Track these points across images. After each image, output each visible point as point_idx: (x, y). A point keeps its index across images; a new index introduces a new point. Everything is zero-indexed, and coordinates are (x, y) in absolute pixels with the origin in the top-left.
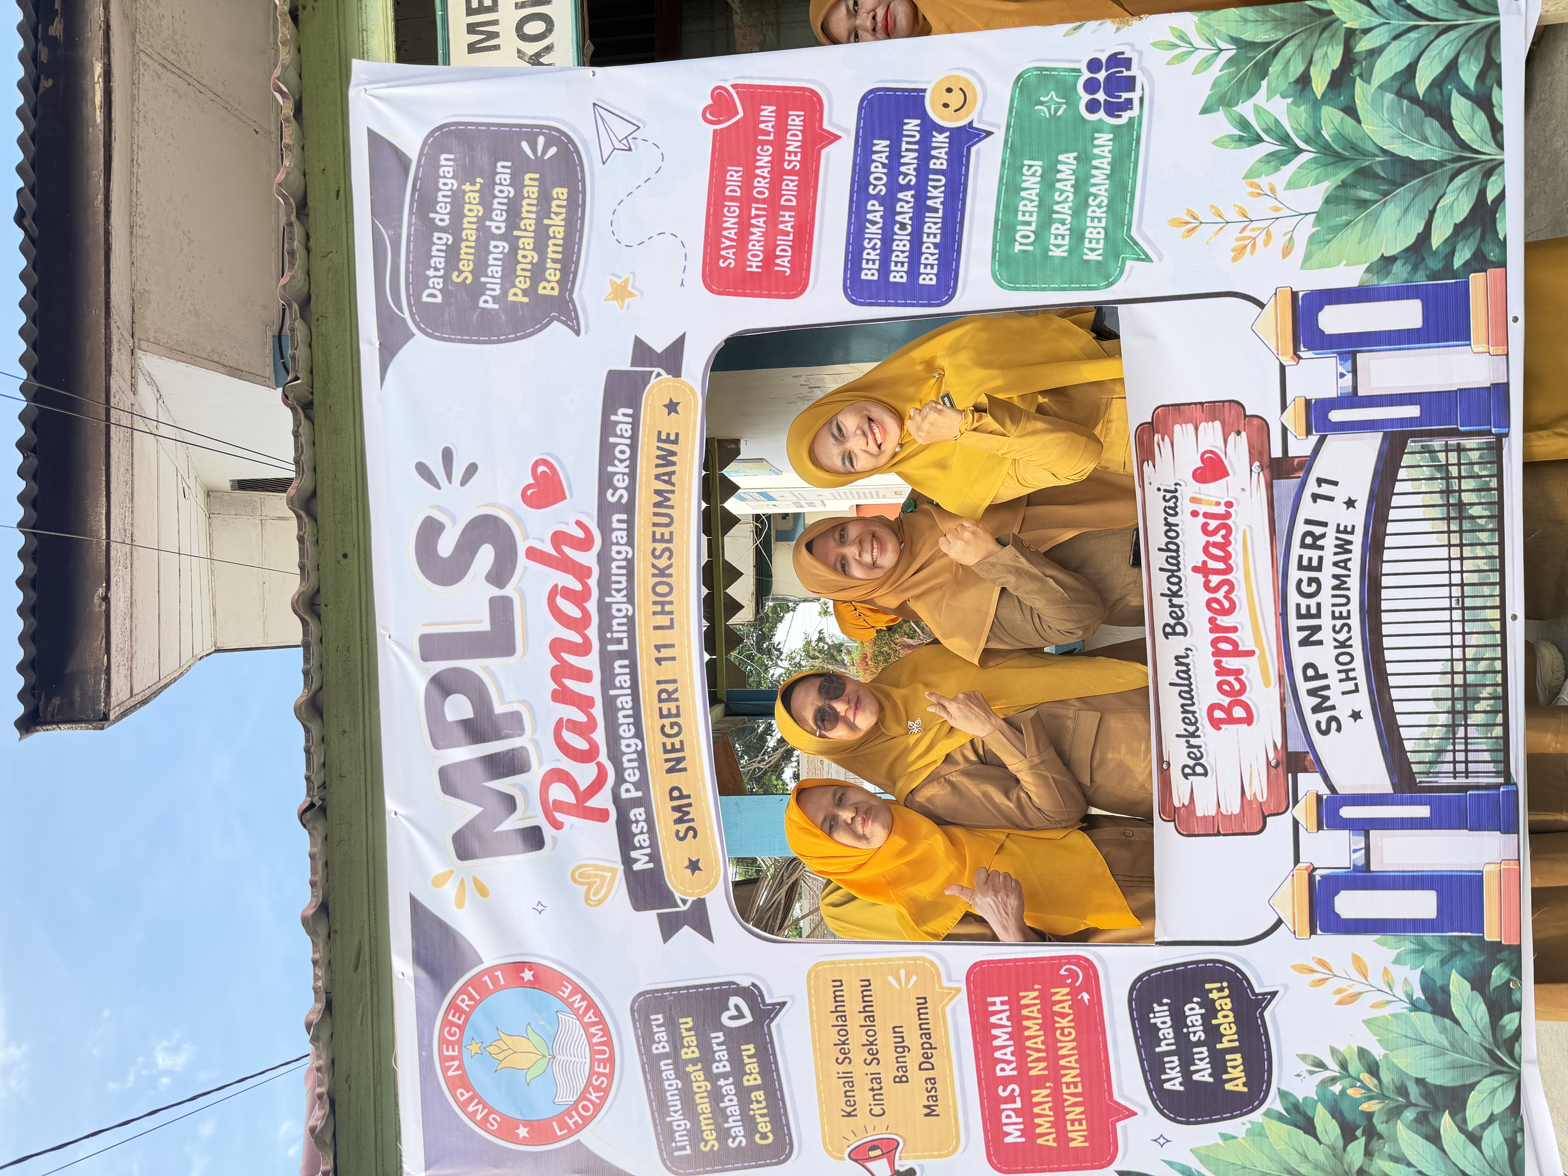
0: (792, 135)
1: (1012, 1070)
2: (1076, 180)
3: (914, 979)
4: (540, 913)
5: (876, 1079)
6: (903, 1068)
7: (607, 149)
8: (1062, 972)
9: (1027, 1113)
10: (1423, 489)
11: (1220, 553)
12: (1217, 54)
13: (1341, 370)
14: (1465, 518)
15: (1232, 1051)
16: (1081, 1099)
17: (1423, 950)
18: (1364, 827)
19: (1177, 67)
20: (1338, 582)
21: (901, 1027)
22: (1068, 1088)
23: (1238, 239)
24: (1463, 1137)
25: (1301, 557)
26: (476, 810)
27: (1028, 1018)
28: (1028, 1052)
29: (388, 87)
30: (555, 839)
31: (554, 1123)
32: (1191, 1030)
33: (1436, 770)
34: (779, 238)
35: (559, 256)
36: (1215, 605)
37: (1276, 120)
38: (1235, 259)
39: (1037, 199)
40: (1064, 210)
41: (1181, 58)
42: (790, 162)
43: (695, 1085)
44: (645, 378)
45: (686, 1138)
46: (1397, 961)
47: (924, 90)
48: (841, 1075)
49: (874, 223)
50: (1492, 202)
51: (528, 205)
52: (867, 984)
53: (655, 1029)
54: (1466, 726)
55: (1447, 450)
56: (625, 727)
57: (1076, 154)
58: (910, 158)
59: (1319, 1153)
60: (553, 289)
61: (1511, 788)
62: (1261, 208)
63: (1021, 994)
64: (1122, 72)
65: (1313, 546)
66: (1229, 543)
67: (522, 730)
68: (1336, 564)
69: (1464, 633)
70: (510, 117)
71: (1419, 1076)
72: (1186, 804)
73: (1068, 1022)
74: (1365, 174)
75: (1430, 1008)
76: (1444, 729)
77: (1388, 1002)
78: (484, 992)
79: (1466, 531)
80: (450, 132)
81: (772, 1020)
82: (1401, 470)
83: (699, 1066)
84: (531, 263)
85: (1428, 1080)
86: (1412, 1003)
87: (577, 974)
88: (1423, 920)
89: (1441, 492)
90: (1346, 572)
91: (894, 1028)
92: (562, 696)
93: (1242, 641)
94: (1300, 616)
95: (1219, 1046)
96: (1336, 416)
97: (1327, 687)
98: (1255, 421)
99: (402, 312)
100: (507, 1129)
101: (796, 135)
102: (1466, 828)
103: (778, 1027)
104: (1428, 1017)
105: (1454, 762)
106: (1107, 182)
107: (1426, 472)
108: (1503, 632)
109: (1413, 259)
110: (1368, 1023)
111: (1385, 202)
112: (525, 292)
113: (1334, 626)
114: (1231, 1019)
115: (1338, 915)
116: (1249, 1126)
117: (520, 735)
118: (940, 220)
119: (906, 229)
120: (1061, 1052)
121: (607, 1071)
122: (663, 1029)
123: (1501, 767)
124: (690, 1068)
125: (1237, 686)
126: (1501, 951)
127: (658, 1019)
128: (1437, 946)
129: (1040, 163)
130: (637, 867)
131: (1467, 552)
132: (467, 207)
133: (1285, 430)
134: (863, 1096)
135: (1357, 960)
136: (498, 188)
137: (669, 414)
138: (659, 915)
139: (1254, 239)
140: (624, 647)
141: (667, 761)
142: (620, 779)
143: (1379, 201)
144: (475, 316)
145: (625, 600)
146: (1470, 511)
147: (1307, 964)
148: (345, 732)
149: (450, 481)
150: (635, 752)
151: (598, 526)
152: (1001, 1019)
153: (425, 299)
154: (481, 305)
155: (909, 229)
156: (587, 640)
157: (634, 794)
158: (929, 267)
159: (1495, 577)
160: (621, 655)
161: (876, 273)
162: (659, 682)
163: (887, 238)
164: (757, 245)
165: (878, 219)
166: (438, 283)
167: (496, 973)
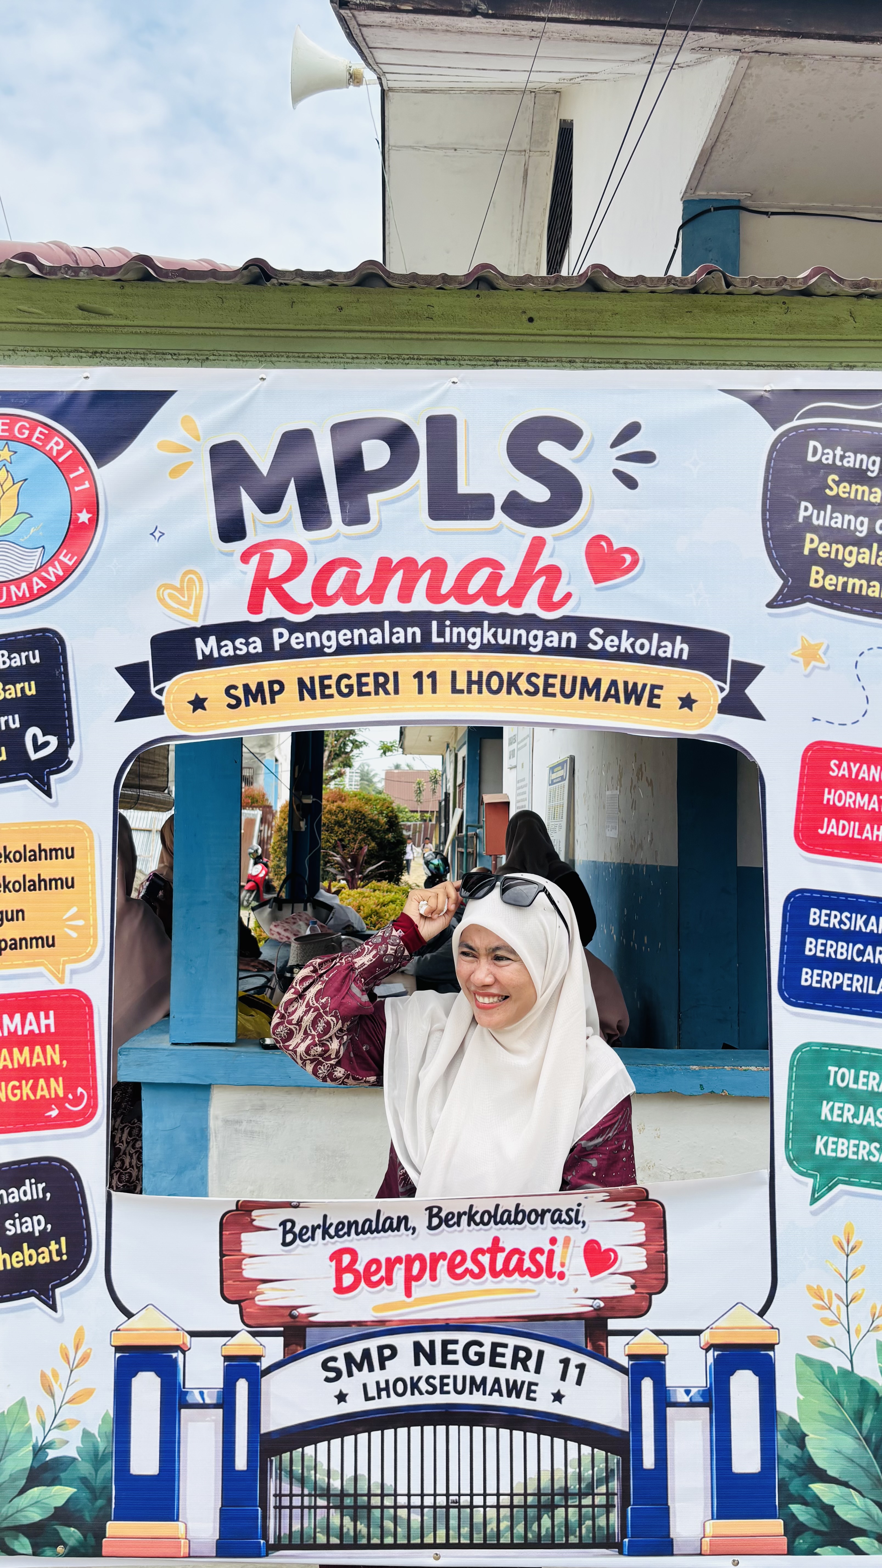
3: (74, 934)
4: (152, 534)
8: (80, 1090)
10: (570, 1470)
11: (512, 1265)
13: (694, 1391)
14: (539, 1511)
17: (97, 1460)
18: (226, 1402)
20: (478, 1382)
21: (23, 919)
23: (829, 1292)
25: (505, 1346)
26: (265, 469)
27: (32, 1052)
30: (230, 554)
32: (17, 1221)
33: (283, 1477)
34: (857, 824)
35: (849, 590)
36: (458, 1259)
38: (809, 1288)
40: (868, 1117)
44: (719, 675)
46: (86, 1434)
49: (866, 923)
50: (852, 1542)
52: (68, 884)
53: (23, 655)
54: (328, 1508)
55: (608, 1494)
56: (349, 636)
60: (817, 581)
61: (263, 1550)
62: (860, 1317)
63: (57, 1046)
65: (515, 1359)
66: (522, 1275)
67: (349, 524)
68: (497, 1381)
69: (422, 1507)
72: (255, 1223)
73: (27, 1095)
75: (36, 1465)
76: (325, 1486)
77: (43, 1424)
78: (66, 467)
79: (526, 1512)
81: (32, 782)
82: (590, 1448)
84: (844, 560)
86: (42, 1448)
87: (85, 572)
88: (128, 1461)
89: (566, 1487)
90: (488, 1391)
91: (22, 911)
92: (385, 568)
93: (421, 1285)
94: (445, 1343)
96: (647, 1385)
97: (371, 1369)
98: (645, 1304)
99: (799, 418)
102: (222, 1506)
103: (25, 788)
104: (28, 1463)
105: (291, 1495)
107: (587, 1473)
108: (422, 1546)
109: (801, 1465)
110: (22, 1403)
111: (860, 1439)
112: (814, 551)
113: (434, 1378)
114: (28, 1263)
115: (135, 1375)
117: (344, 521)
118: (865, 991)
119: (858, 957)
122: (24, 663)
123: (285, 1541)
125: (375, 1278)
126: (95, 1538)
127: (34, 658)
128: (101, 1474)
130: (199, 642)
131: (505, 1512)
133: (635, 1333)
135: (88, 1393)
137: (681, 699)
138: (146, 663)
139: (829, 1308)
140: (435, 639)
141: (312, 679)
142: (293, 628)
143: (861, 1433)
144: (792, 497)
145: (485, 641)
146: (545, 1516)
147: (85, 1341)
148: (341, 309)
149: (619, 458)
150: (323, 646)
151: (564, 617)
152: (31, 1024)
153: (812, 443)
154: (803, 504)
155: (858, 960)
156: (445, 598)
157: (277, 643)
158: (819, 978)
159: (478, 1539)
160: (426, 635)
161: (816, 924)
162: (396, 674)
163: (851, 937)
164: (851, 801)
165: (870, 928)
166: (827, 459)
167: (87, 482)
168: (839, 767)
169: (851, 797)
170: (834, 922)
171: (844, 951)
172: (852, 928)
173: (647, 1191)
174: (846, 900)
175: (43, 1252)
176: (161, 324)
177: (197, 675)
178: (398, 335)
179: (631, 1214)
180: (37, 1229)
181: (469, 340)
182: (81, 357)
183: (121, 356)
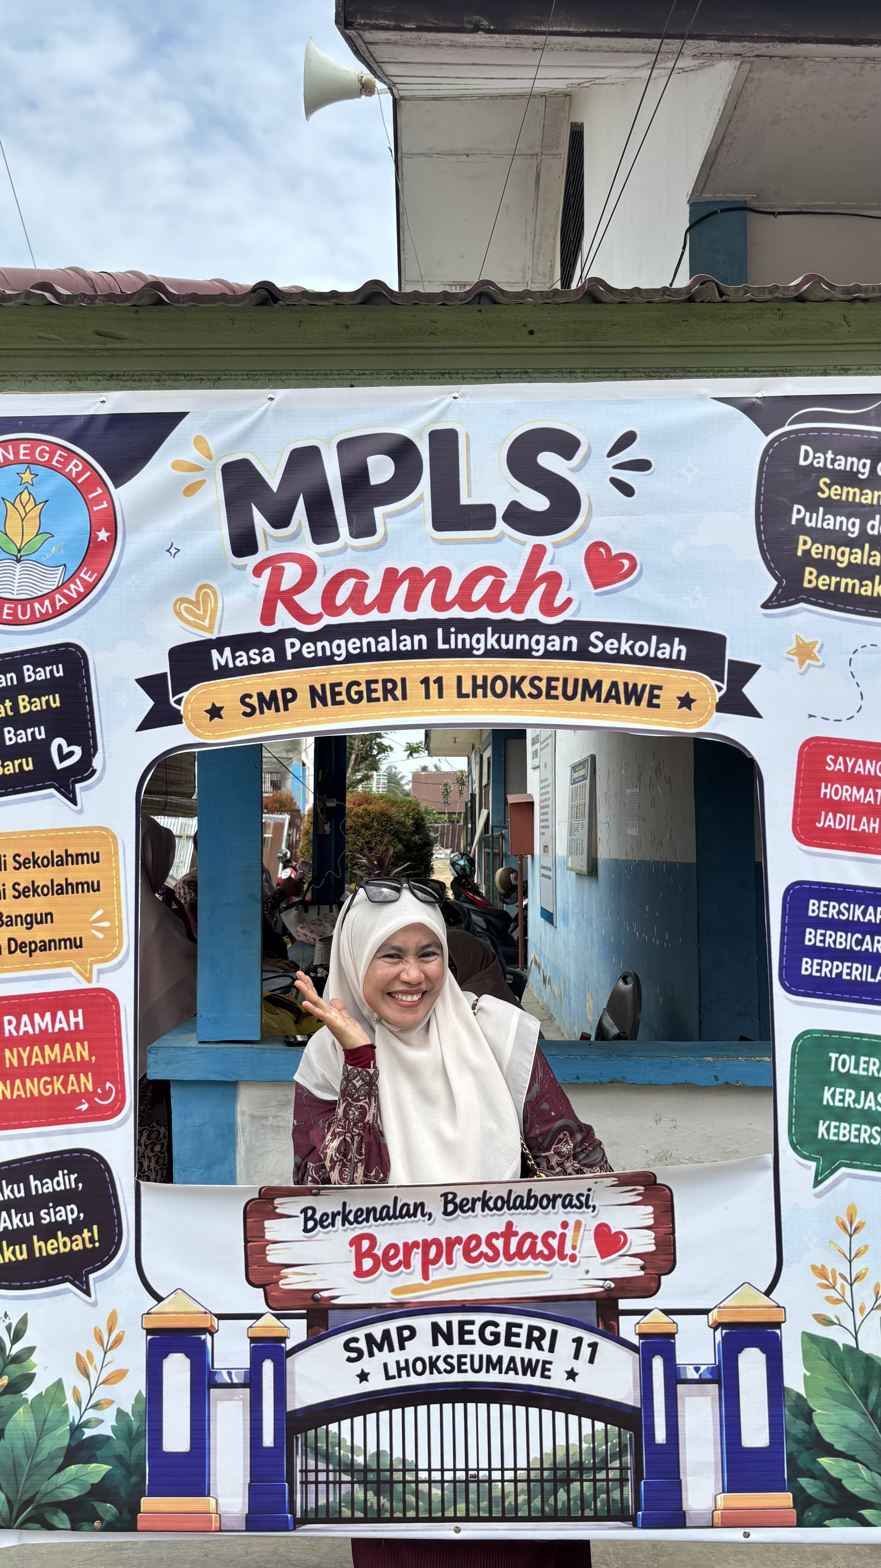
1: (10, 1031)
3: (100, 936)
4: (168, 551)
6: (10, 922)
8: (108, 1084)
10: (584, 1446)
11: (525, 1248)
13: (703, 1368)
14: (555, 1485)
15: (31, 1250)
17: (132, 1438)
18: (253, 1381)
20: (495, 1361)
21: (52, 922)
23: (833, 1272)
25: (520, 1326)
26: (274, 484)
27: (62, 1049)
28: (28, 1049)
30: (243, 568)
32: (52, 1210)
33: (309, 1454)
35: (842, 590)
36: (473, 1243)
38: (814, 1268)
40: (868, 1102)
44: (716, 674)
46: (120, 1413)
49: (864, 913)
50: (861, 1514)
52: (94, 887)
53: (48, 669)
55: (622, 1469)
56: (358, 644)
60: (810, 582)
61: (291, 1524)
62: (864, 1294)
63: (86, 1043)
65: (530, 1339)
66: (535, 1257)
67: (357, 536)
68: (512, 1360)
69: (442, 1482)
71: (6, 1432)
72: (278, 1211)
73: (59, 1090)
75: (73, 1444)
76: (349, 1462)
77: (79, 1404)
78: (85, 488)
79: (542, 1486)
81: (58, 790)
82: (603, 1424)
83: (10, 713)
84: (836, 560)
86: (78, 1427)
87: (105, 588)
88: (161, 1439)
89: (581, 1462)
90: (504, 1369)
91: (51, 914)
92: (391, 579)
93: (438, 1268)
94: (462, 1324)
95: (35, 1237)
96: (658, 1363)
97: (391, 1349)
98: (654, 1284)
99: (790, 424)
102: (251, 1481)
103: (52, 796)
104: (65, 1442)
105: (317, 1471)
107: (601, 1448)
108: (443, 1519)
109: (809, 1439)
110: (59, 1384)
111: (865, 1414)
112: (807, 552)
113: (452, 1357)
114: (62, 1250)
115: (166, 1356)
117: (351, 535)
118: (864, 979)
119: (857, 946)
120: (28, 1081)
122: (48, 677)
123: (312, 1515)
124: (8, 704)
125: (393, 1263)
126: (130, 1512)
127: (58, 672)
128: (135, 1452)
130: (215, 653)
131: (522, 1486)
135: (121, 1374)
137: (679, 698)
138: (165, 674)
139: (834, 1288)
140: (441, 646)
141: (323, 687)
142: (304, 638)
143: (866, 1408)
144: (785, 500)
145: (489, 647)
146: (561, 1489)
147: (118, 1325)
148: (347, 327)
149: (615, 467)
150: (333, 655)
151: (565, 622)
152: (61, 1022)
153: (803, 448)
154: (796, 507)
155: (858, 948)
156: (449, 606)
157: (289, 652)
158: (819, 968)
159: (497, 1512)
160: (432, 641)
161: (815, 914)
162: (403, 680)
163: (849, 927)
164: (847, 794)
165: (868, 918)
166: (818, 463)
167: (105, 502)
168: (835, 762)
169: (847, 791)
170: (833, 912)
171: (843, 940)
172: (851, 919)
173: (655, 1176)
174: (844, 891)
175: (76, 1240)
176: (174, 346)
177: (214, 685)
178: (402, 351)
179: (640, 1198)
180: (70, 1217)
181: (472, 354)
182: (99, 380)
183: (136, 378)
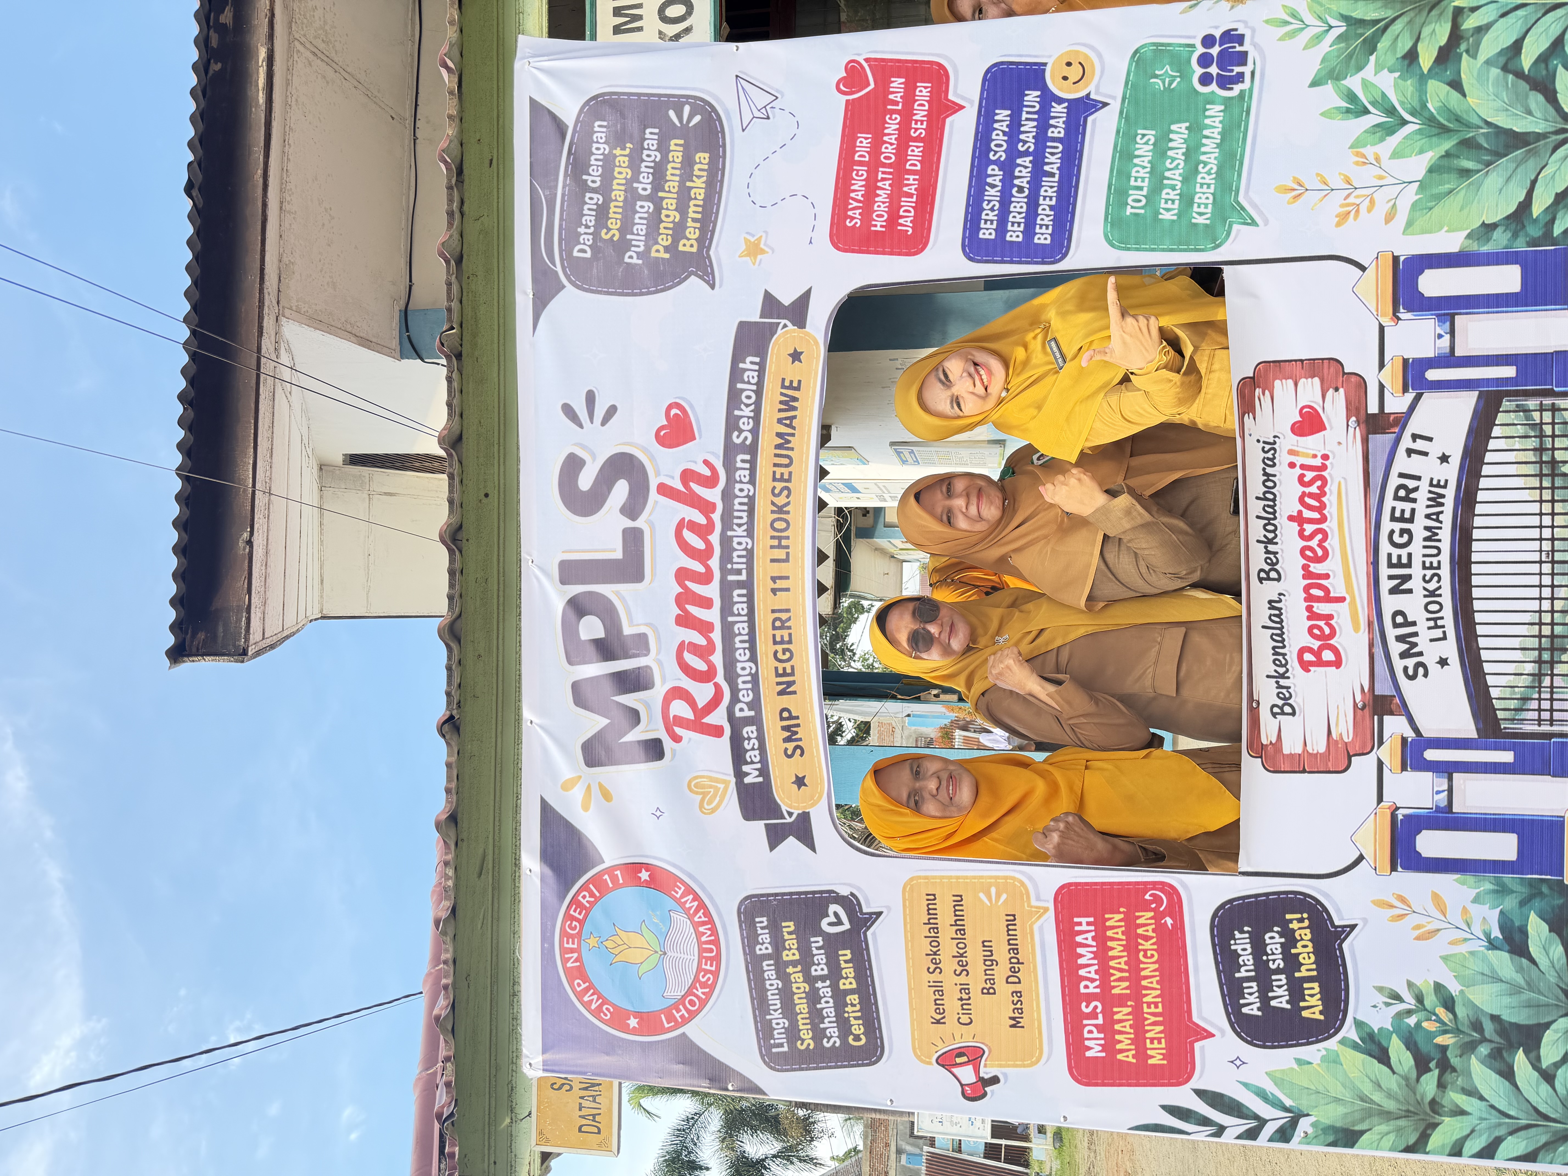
0: (919, 105)
1: (1095, 987)
2: (1187, 149)
3: (1004, 897)
4: (657, 820)
5: (965, 989)
6: (992, 981)
7: (747, 118)
8: (1147, 897)
9: (1108, 1029)
10: (1517, 447)
11: (1315, 503)
12: (1328, 31)
13: (1439, 331)
14: (1558, 475)
15: (1310, 979)
16: (1161, 1019)
17: (1502, 891)
18: (1447, 769)
19: (1288, 42)
20: (1429, 534)
21: (990, 941)
22: (1149, 1007)
23: (1342, 206)
24: (1536, 1074)
25: (1394, 509)
26: (603, 722)
27: (1112, 939)
28: (1112, 971)
29: (549, 60)
30: (674, 751)
31: (663, 1016)
32: (1270, 957)
33: (1521, 717)
34: (903, 199)
35: (699, 216)
36: (1308, 553)
37: (1383, 93)
38: (1338, 225)
39: (1149, 165)
40: (1175, 176)
41: (1292, 35)
42: (916, 129)
43: (794, 986)
44: (772, 329)
45: (784, 1036)
46: (1476, 900)
47: (1045, 64)
48: (931, 984)
49: (993, 186)
51: (673, 168)
52: (959, 900)
53: (760, 931)
55: (1542, 409)
56: (741, 651)
57: (1187, 124)
58: (1029, 127)
59: (1391, 1082)
60: (692, 246)
62: (1366, 176)
63: (1107, 916)
64: (1235, 47)
65: (1406, 499)
66: (1324, 494)
67: (648, 650)
68: (1428, 516)
69: (1553, 586)
70: (659, 87)
71: (1494, 1013)
72: (1274, 742)
73: (1152, 944)
74: (1468, 144)
75: (1507, 947)
76: (1530, 678)
77: (1465, 940)
78: (603, 890)
79: (1558, 488)
80: (604, 101)
81: (869, 928)
82: (1495, 427)
83: (799, 968)
84: (673, 222)
85: (1503, 1017)
86: (1490, 941)
87: (689, 876)
88: (1504, 862)
89: (1535, 450)
90: (1438, 525)
91: (983, 942)
92: (685, 620)
93: (1334, 587)
94: (1391, 565)
95: (1297, 975)
96: (1433, 375)
97: (1416, 634)
98: (1353, 379)
99: (555, 265)
100: (619, 1019)
101: (923, 105)
102: (1549, 775)
103: (874, 935)
104: (1505, 956)
105: (1540, 710)
106: (1217, 150)
109: (1514, 226)
110: (1445, 958)
111: (1488, 171)
112: (667, 249)
113: (1425, 576)
114: (1310, 949)
115: (1420, 854)
116: (1324, 1052)
117: (646, 655)
118: (1056, 184)
119: (1024, 192)
120: (1143, 973)
121: (713, 968)
122: (767, 931)
124: (790, 970)
125: (1327, 631)
127: (762, 922)
128: (1516, 887)
129: (1153, 132)
130: (748, 780)
131: (1559, 508)
132: (617, 170)
133: (1382, 387)
134: (952, 1005)
135: (1436, 898)
136: (645, 152)
137: (793, 362)
138: (766, 825)
139: (1358, 205)
140: (743, 577)
141: (778, 684)
142: (735, 699)
143: (1481, 170)
144: (621, 269)
145: (745, 534)
147: (1386, 899)
148: (479, 656)
149: (592, 422)
150: (750, 674)
151: (724, 465)
152: (1087, 939)
153: (576, 254)
154: (627, 260)
155: (1027, 191)
156: (709, 569)
157: (747, 713)
158: (1044, 227)
160: (740, 585)
161: (993, 233)
162: (773, 611)
163: (1005, 200)
164: (882, 205)
165: (997, 183)
166: (588, 240)
167: (616, 873)
168: (852, 218)
170: (992, 216)
171: (1018, 205)
172: (998, 199)
173: (1244, 379)
174: (972, 205)
175: (1300, 935)
176: (489, 809)
177: (776, 782)
178: (501, 608)
180: (1278, 940)
